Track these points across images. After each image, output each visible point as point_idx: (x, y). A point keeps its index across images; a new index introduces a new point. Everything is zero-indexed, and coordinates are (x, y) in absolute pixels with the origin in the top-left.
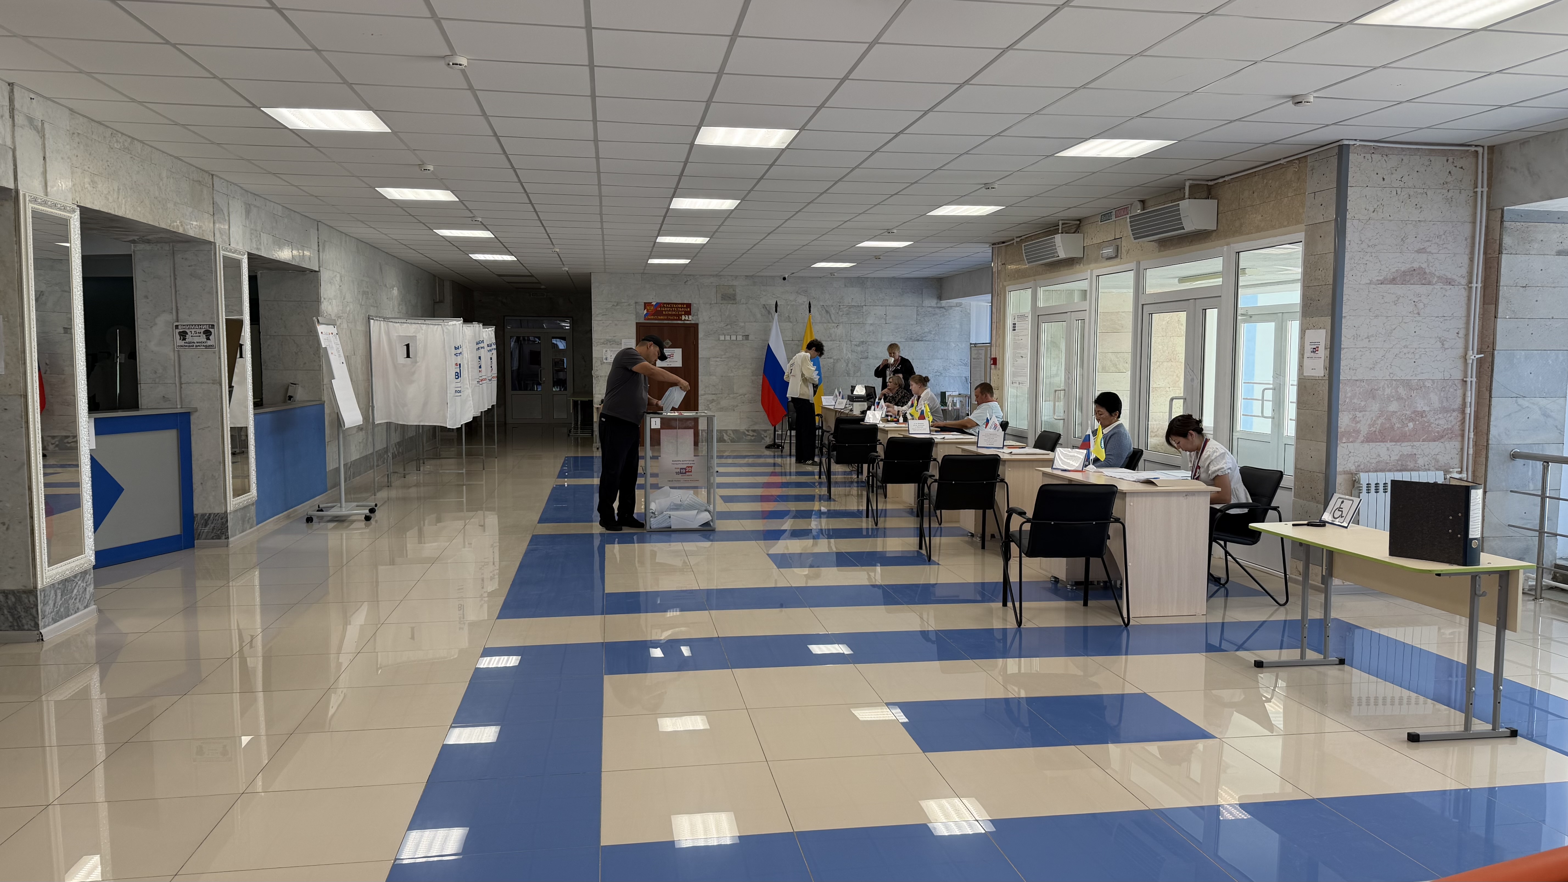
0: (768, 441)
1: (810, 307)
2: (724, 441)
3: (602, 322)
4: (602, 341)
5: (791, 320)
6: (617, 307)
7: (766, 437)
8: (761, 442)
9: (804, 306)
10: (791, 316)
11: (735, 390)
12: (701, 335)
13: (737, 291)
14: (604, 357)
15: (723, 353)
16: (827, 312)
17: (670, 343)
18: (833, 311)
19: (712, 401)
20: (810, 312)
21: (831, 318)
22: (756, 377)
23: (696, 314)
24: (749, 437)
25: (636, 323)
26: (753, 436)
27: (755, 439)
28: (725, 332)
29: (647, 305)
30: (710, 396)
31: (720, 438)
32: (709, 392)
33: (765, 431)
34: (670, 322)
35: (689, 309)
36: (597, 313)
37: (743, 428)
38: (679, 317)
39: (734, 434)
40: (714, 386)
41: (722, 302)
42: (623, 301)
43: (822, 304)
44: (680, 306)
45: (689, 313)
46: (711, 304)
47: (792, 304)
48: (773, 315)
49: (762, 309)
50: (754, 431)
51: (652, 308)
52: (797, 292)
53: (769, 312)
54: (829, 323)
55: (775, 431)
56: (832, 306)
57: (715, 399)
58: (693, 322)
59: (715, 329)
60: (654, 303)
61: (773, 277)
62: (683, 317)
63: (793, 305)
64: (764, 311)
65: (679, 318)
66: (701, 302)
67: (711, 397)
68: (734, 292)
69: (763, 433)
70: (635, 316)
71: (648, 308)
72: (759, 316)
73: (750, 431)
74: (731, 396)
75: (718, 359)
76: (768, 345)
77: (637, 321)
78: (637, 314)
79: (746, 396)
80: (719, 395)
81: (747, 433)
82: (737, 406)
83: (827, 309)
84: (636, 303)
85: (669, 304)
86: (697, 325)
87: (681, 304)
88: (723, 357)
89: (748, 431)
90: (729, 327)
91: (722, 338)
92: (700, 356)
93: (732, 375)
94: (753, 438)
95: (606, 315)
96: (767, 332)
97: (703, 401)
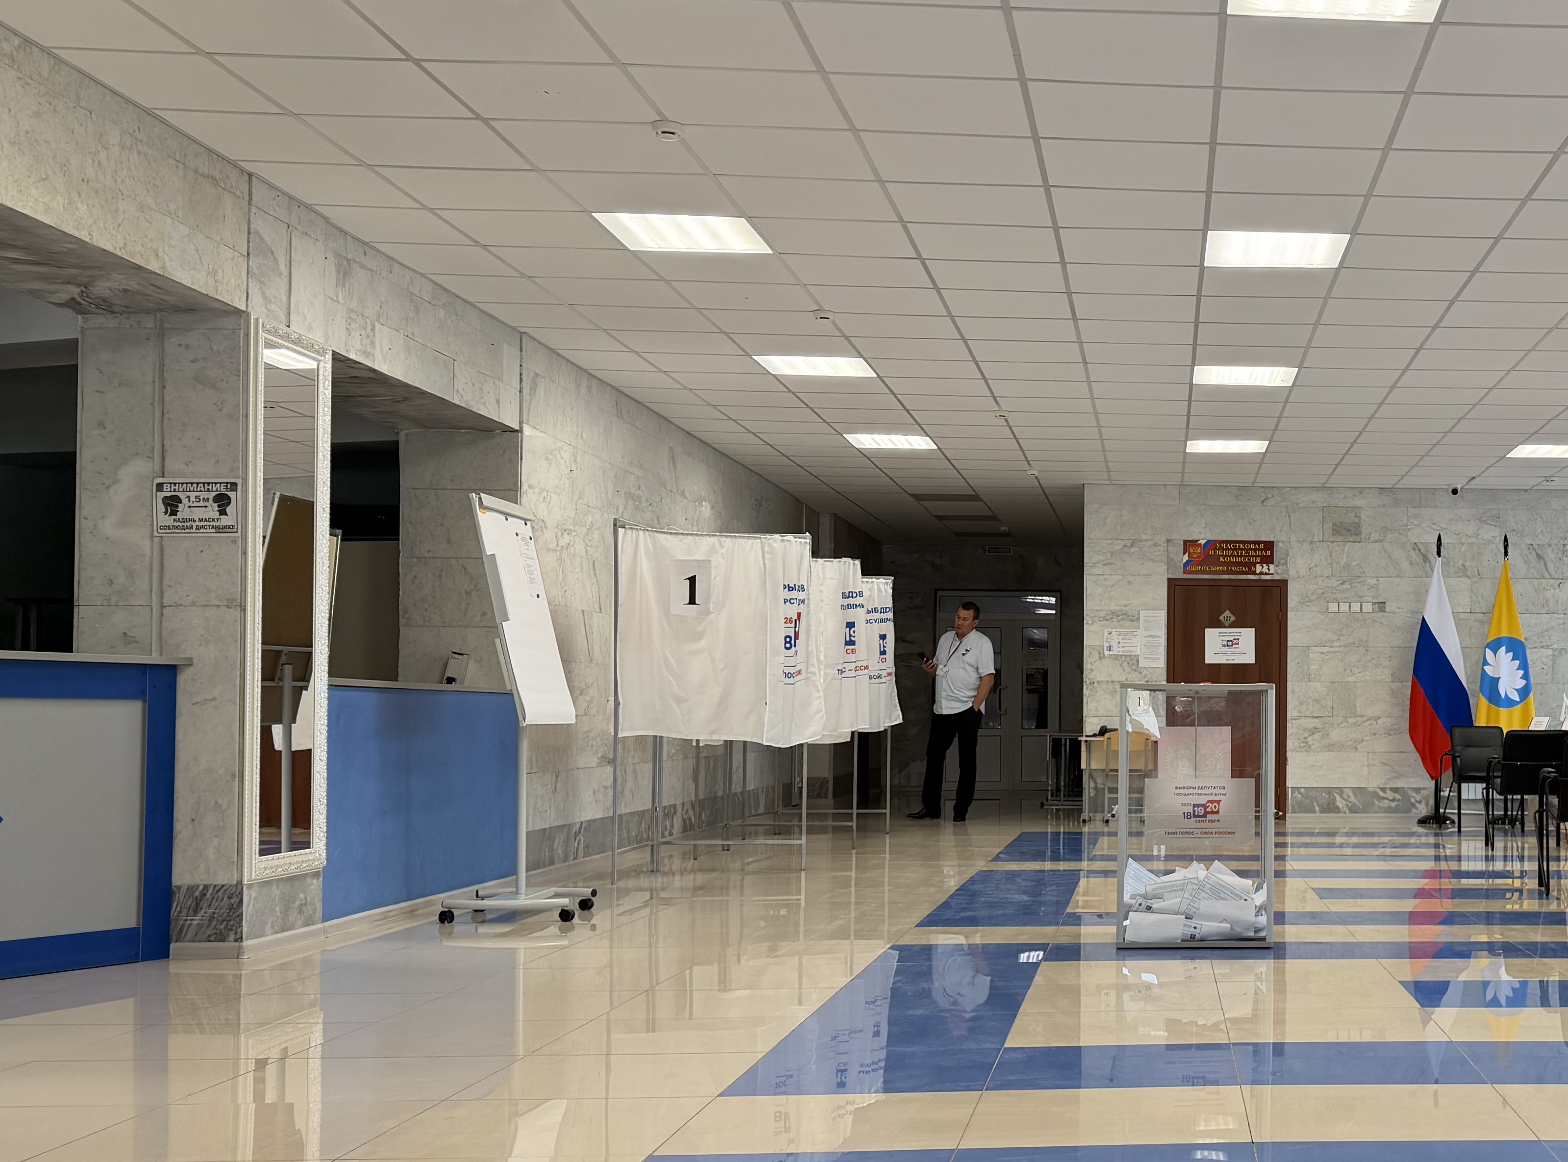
0: (1424, 810)
1: (1506, 547)
2: (1337, 810)
3: (1102, 578)
4: (1102, 614)
5: (1469, 573)
6: (1133, 549)
7: (1420, 802)
8: (1410, 811)
9: (1493, 547)
10: (1468, 564)
11: (1358, 709)
12: (1292, 601)
13: (1363, 517)
14: (1106, 645)
15: (1335, 638)
16: (1539, 557)
17: (1233, 618)
18: (1550, 555)
19: (1314, 731)
20: (1506, 553)
21: (1547, 569)
22: (1399, 684)
23: (1282, 561)
24: (1386, 802)
25: (1169, 579)
26: (1394, 800)
27: (1396, 806)
28: (1338, 595)
29: (1189, 544)
30: (1309, 720)
31: (1329, 804)
32: (1308, 713)
33: (1418, 790)
34: (1233, 577)
35: (1269, 553)
36: (1094, 560)
37: (1373, 784)
38: (1250, 567)
39: (1355, 795)
40: (1317, 701)
41: (1333, 539)
42: (1144, 537)
43: (1528, 541)
44: (1253, 546)
45: (1269, 560)
46: (1312, 542)
47: (1469, 541)
48: (1433, 562)
49: (1412, 553)
50: (1395, 790)
51: (1199, 551)
52: (1480, 519)
53: (1425, 558)
54: (1543, 578)
55: (1438, 790)
56: (1550, 546)
57: (1319, 726)
58: (1277, 577)
59: (1320, 591)
60: (1203, 542)
61: (1433, 491)
62: (1259, 569)
63: (1472, 544)
64: (1415, 557)
65: (1250, 569)
66: (1293, 539)
67: (1310, 723)
68: (1356, 520)
69: (1414, 795)
70: (1166, 567)
71: (1191, 551)
72: (1405, 565)
73: (1388, 791)
74: (1351, 720)
75: (1325, 650)
76: (1424, 619)
77: (1170, 576)
78: (1170, 563)
79: (1379, 721)
80: (1326, 720)
81: (1382, 794)
82: (1362, 741)
83: (1540, 553)
84: (1168, 541)
85: (1230, 542)
86: (1285, 582)
87: (1255, 543)
88: (1335, 644)
89: (1383, 790)
90: (1347, 586)
91: (1333, 607)
92: (1289, 644)
93: (1352, 679)
94: (1393, 804)
95: (1110, 564)
96: (1421, 595)
97: (1295, 730)
